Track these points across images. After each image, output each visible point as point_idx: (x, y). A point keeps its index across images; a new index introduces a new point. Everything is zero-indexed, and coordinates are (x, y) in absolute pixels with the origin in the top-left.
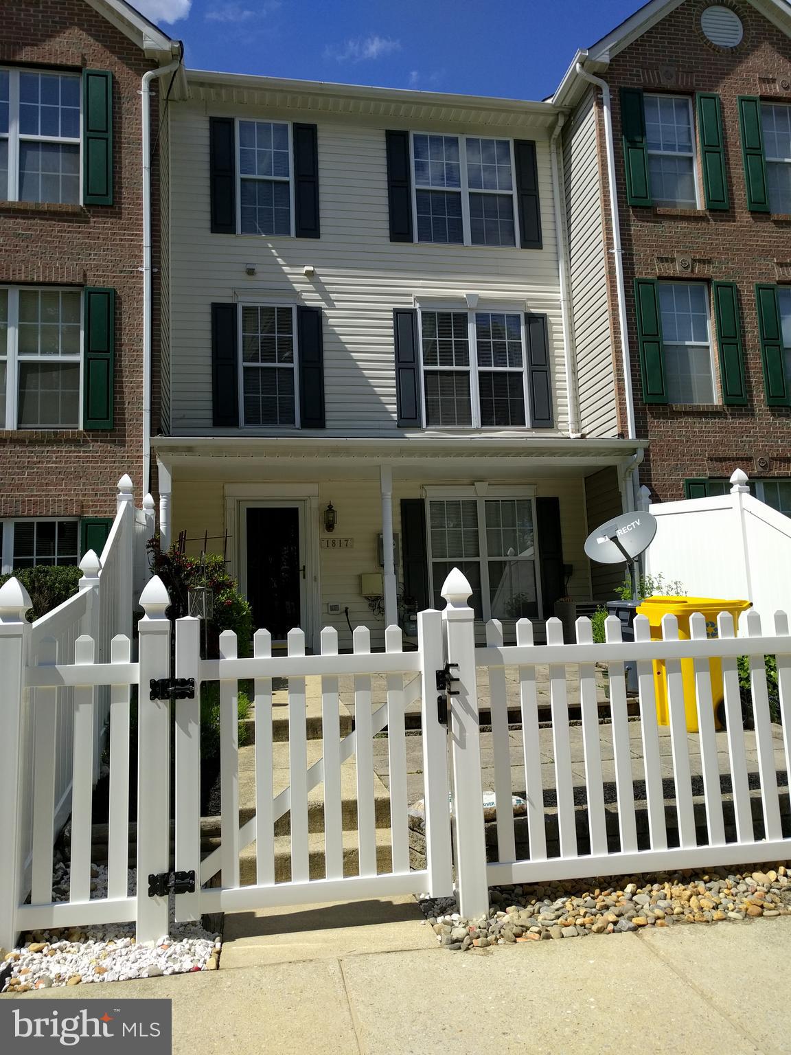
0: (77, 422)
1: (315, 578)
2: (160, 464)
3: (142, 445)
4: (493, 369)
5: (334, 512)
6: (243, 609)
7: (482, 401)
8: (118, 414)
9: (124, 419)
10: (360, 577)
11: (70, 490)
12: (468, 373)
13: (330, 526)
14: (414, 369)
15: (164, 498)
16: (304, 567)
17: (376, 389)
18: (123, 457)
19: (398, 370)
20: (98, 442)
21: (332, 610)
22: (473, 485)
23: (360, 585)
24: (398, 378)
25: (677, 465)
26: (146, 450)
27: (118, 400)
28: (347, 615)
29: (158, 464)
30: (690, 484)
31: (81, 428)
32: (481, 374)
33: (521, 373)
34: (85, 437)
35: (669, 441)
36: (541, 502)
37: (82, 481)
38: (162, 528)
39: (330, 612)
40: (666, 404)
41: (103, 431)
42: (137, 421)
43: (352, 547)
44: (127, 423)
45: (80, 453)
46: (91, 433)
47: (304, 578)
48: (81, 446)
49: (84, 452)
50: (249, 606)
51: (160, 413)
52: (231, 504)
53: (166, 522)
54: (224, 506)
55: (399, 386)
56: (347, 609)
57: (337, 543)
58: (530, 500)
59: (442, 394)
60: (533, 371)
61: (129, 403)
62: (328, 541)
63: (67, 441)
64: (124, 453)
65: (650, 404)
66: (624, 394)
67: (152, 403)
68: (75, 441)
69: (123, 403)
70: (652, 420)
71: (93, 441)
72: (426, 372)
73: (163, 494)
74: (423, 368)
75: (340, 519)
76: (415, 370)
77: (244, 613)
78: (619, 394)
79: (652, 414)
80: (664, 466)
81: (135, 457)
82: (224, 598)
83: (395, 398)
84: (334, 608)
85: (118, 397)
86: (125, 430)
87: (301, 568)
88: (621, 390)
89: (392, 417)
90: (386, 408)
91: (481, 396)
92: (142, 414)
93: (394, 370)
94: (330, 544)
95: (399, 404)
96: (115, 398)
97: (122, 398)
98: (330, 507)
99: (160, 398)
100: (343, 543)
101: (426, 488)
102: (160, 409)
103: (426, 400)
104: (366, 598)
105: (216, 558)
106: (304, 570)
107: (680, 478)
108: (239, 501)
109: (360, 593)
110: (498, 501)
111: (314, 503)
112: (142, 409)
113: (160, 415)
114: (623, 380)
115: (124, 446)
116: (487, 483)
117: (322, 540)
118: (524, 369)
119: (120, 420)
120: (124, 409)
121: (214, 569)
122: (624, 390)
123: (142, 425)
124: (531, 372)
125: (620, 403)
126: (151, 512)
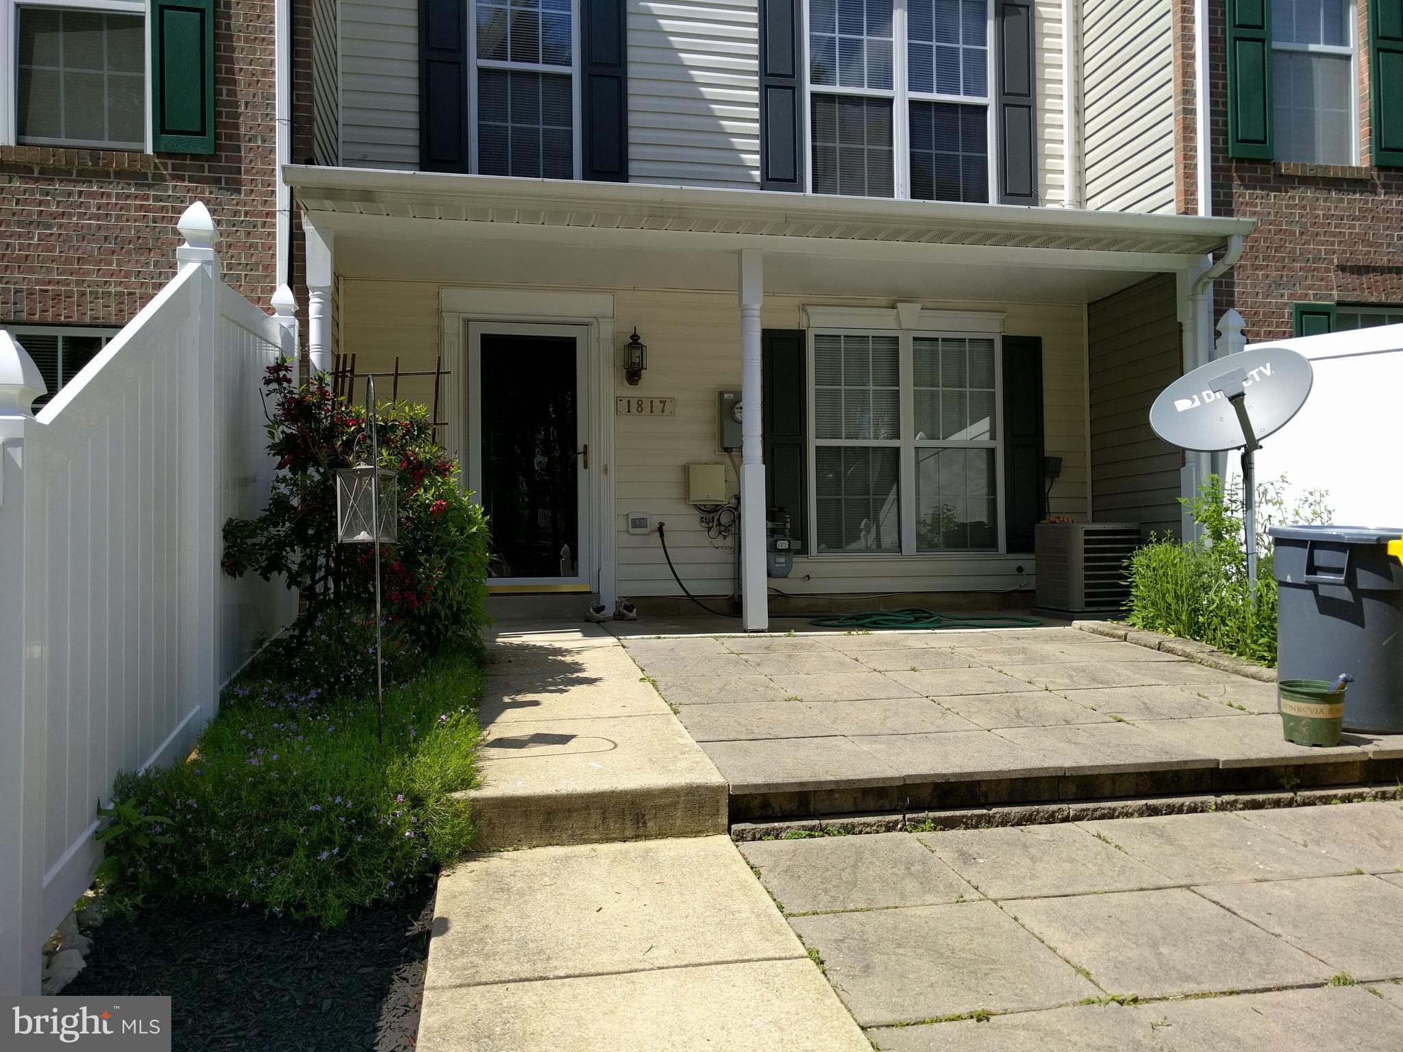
0: (141, 138)
1: (606, 470)
2: (308, 228)
3: (273, 192)
4: (935, 96)
5: (641, 347)
6: (471, 521)
7: (913, 156)
8: (226, 126)
9: (237, 137)
10: (686, 469)
11: (128, 274)
12: (889, 102)
13: (633, 374)
14: (793, 88)
15: (318, 296)
16: (586, 446)
17: (724, 123)
18: (236, 213)
19: (765, 89)
20: (184, 181)
21: (634, 526)
22: (893, 307)
23: (686, 483)
24: (764, 104)
25: (1282, 276)
26: (282, 199)
27: (224, 97)
28: (662, 535)
29: (305, 227)
30: (1303, 313)
31: (149, 150)
32: (913, 104)
33: (984, 109)
34: (156, 167)
35: (1269, 231)
36: (1010, 343)
37: (154, 257)
38: (314, 357)
39: (631, 530)
40: (1267, 162)
41: (194, 157)
42: (264, 141)
43: (672, 414)
44: (243, 145)
45: (147, 199)
46: (170, 162)
47: (586, 467)
48: (149, 186)
49: (157, 199)
50: (484, 514)
51: (311, 129)
52: (452, 326)
53: (322, 345)
54: (439, 330)
55: (764, 120)
56: (661, 525)
57: (646, 405)
58: (992, 340)
59: (842, 140)
60: (1005, 105)
61: (247, 104)
62: (629, 402)
63: (121, 175)
64: (237, 204)
65: (1240, 160)
66: (1193, 139)
67: (293, 108)
68: (136, 175)
69: (236, 105)
70: (1242, 190)
71: (174, 177)
72: (814, 95)
73: (315, 289)
74: (809, 88)
75: (652, 361)
76: (794, 90)
77: (474, 530)
78: (1185, 139)
79: (1242, 179)
80: (1257, 279)
81: (259, 214)
82: (429, 496)
83: (758, 141)
84: (639, 523)
85: (224, 92)
86: (239, 160)
87: (580, 448)
88: (1188, 130)
89: (751, 176)
90: (741, 159)
91: (912, 146)
92: (273, 129)
93: (756, 89)
94: (634, 406)
95: (765, 152)
96: (218, 93)
97: (232, 93)
98: (635, 338)
99: (311, 98)
100: (657, 406)
101: (809, 309)
102: (311, 120)
103: (814, 148)
104: (697, 507)
105: (412, 409)
106: (585, 453)
107: (1285, 301)
108: (467, 322)
109: (686, 497)
110: (937, 339)
111: (606, 330)
112: (273, 119)
113: (311, 131)
114: (1193, 112)
115: (239, 191)
116: (920, 306)
117: (618, 399)
118: (990, 100)
119: (229, 137)
120: (238, 116)
121: (408, 432)
122: (1194, 131)
123: (272, 150)
124: (1003, 107)
125: (1185, 155)
126: (291, 322)
